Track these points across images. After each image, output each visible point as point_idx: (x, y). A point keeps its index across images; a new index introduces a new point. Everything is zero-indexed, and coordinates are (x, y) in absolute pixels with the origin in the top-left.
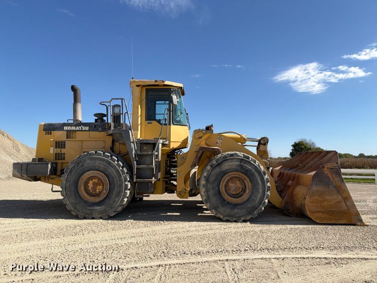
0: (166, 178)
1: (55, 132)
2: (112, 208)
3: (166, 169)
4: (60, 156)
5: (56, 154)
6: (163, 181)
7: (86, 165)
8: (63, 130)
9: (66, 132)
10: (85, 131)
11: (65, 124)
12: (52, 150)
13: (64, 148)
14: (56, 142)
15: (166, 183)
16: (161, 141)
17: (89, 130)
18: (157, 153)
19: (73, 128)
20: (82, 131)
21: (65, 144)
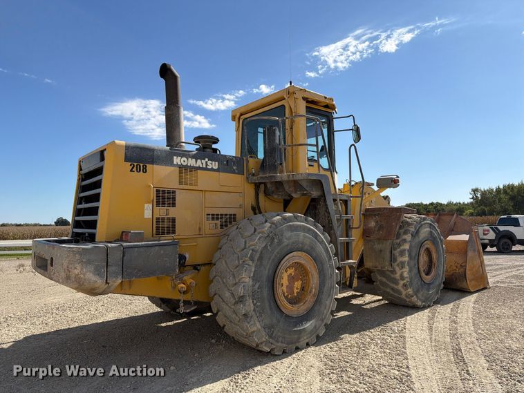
1: (156, 167)
4: (165, 227)
5: (158, 219)
8: (172, 164)
9: (177, 169)
10: (212, 170)
11: (175, 153)
12: (148, 212)
13: (174, 205)
14: (158, 191)
17: (218, 170)
19: (191, 162)
20: (206, 169)
21: (174, 198)
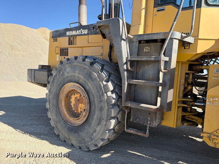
0: (184, 102)
1: (60, 38)
2: (92, 139)
3: (185, 88)
6: (178, 107)
7: (66, 75)
8: (66, 36)
9: (68, 38)
10: (84, 35)
11: (67, 30)
12: (58, 58)
13: (67, 55)
14: (61, 49)
15: (184, 110)
16: (178, 35)
17: (88, 34)
18: (167, 59)
19: (74, 33)
20: (81, 35)
